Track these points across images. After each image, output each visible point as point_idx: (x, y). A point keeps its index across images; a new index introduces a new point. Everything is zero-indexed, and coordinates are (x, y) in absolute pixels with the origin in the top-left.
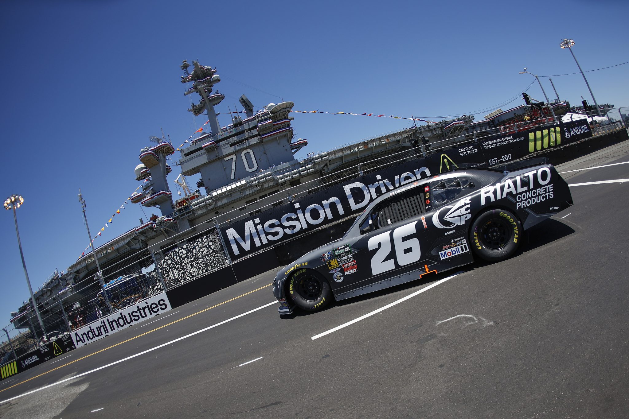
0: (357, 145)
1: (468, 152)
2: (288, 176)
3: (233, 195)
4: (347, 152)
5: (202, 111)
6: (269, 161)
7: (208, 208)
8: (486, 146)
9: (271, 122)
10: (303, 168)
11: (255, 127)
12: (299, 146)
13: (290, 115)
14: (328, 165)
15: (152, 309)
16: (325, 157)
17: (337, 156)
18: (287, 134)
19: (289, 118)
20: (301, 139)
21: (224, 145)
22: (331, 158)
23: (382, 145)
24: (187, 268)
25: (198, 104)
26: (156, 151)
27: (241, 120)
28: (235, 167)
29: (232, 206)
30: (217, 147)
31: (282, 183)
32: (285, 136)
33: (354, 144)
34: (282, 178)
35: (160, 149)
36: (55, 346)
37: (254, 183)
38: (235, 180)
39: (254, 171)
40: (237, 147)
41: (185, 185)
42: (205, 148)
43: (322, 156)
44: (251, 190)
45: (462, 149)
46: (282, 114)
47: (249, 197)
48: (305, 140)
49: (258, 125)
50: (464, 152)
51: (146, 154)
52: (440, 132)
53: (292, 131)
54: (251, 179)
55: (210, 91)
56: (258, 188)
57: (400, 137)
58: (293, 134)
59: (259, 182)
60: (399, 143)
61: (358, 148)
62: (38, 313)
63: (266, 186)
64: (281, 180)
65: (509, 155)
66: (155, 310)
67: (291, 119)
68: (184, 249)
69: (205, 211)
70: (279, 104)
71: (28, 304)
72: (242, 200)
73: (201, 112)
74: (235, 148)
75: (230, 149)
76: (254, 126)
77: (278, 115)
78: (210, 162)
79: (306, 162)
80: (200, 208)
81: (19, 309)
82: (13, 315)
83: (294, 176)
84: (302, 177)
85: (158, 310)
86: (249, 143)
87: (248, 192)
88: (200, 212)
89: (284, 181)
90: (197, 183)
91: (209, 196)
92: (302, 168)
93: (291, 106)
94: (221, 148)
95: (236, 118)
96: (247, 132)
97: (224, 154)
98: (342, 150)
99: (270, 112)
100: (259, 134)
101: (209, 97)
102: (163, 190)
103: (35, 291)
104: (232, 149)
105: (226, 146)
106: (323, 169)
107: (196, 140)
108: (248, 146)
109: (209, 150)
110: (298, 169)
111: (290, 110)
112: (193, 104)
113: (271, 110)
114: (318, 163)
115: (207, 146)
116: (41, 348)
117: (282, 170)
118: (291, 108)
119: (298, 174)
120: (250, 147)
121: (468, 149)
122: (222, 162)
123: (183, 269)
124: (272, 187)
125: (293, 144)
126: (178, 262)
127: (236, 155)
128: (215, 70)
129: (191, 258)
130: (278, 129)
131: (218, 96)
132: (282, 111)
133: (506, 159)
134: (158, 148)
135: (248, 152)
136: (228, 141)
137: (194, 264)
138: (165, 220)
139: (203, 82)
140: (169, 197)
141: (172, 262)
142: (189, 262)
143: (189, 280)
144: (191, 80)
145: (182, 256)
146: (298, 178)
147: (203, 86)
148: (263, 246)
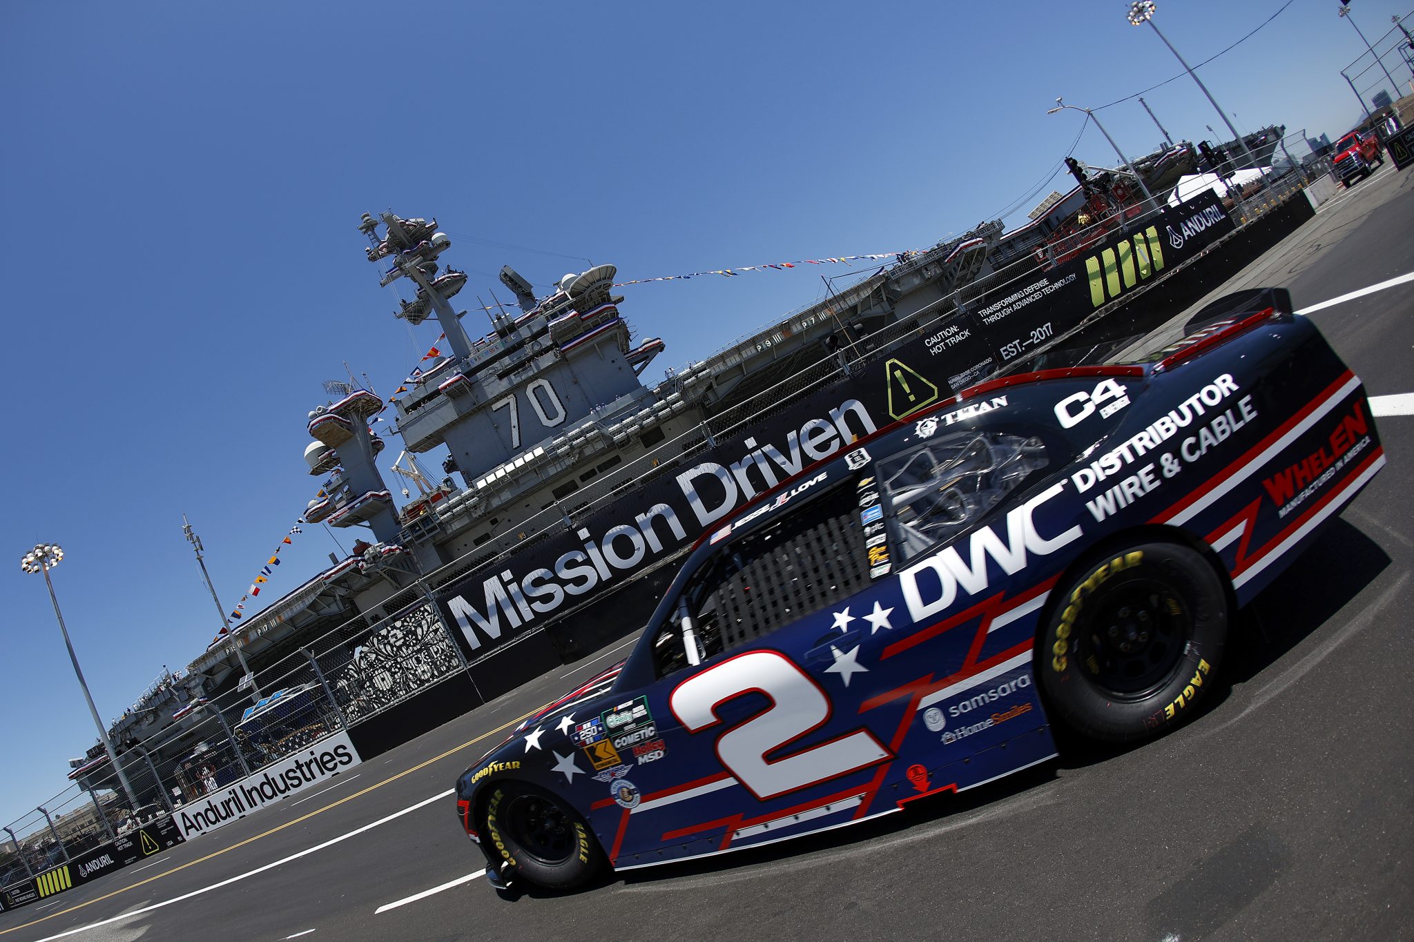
0: (768, 334)
1: (948, 341)
2: (632, 424)
3: (521, 481)
4: (749, 352)
5: (426, 313)
6: (587, 398)
7: (473, 514)
8: (988, 316)
9: (574, 316)
10: (662, 401)
11: (544, 330)
12: (647, 354)
13: (614, 293)
14: (715, 386)
15: (324, 764)
16: (704, 372)
17: (729, 364)
18: (616, 335)
19: (612, 300)
20: (649, 339)
21: (486, 377)
22: (718, 370)
23: (820, 324)
24: (409, 666)
25: (413, 299)
26: (343, 411)
27: (511, 321)
28: (518, 421)
29: (524, 503)
30: (471, 385)
31: (621, 442)
32: (612, 339)
33: (760, 332)
34: (619, 431)
35: (349, 405)
37: (563, 449)
38: (522, 449)
39: (559, 424)
40: (515, 379)
41: (416, 472)
42: (446, 390)
43: (697, 371)
44: (558, 465)
45: (932, 338)
46: (595, 295)
47: (558, 480)
48: (658, 341)
49: (549, 326)
50: (938, 343)
51: (320, 420)
52: (939, 273)
53: (626, 325)
54: (554, 443)
55: (434, 269)
56: (572, 460)
57: (857, 300)
58: (628, 331)
59: (571, 446)
60: (857, 312)
61: (771, 340)
63: (588, 451)
64: (619, 436)
65: (1046, 325)
66: (330, 765)
67: (618, 300)
68: (397, 628)
69: (466, 521)
70: (583, 273)
72: (544, 487)
73: (424, 315)
74: (511, 382)
75: (499, 384)
76: (541, 330)
77: (587, 294)
78: (463, 418)
79: (667, 388)
80: (454, 516)
83: (645, 422)
84: (665, 422)
85: (336, 765)
86: (537, 367)
87: (552, 471)
88: (456, 526)
89: (626, 437)
90: (443, 465)
91: (470, 490)
92: (659, 404)
93: (610, 273)
94: (481, 385)
95: (499, 318)
96: (528, 343)
97: (490, 397)
98: (738, 349)
99: (570, 294)
100: (556, 345)
101: (433, 283)
102: (371, 490)
104: (504, 384)
105: (490, 380)
106: (705, 397)
107: (424, 377)
108: (537, 374)
109: (455, 393)
110: (650, 406)
111: (610, 282)
112: (404, 301)
113: (570, 290)
114: (691, 387)
115: (450, 385)
117: (616, 413)
118: (611, 278)
119: (652, 418)
120: (541, 374)
121: (946, 334)
122: (488, 415)
123: (401, 668)
124: (603, 452)
125: (632, 353)
126: (389, 655)
127: (515, 397)
128: (434, 223)
129: (415, 645)
130: (594, 326)
131: (453, 276)
132: (593, 287)
133: (1040, 337)
134: (345, 405)
135: (540, 386)
136: (493, 368)
137: (422, 656)
138: (382, 550)
139: (411, 255)
140: (387, 501)
141: (376, 657)
142: (412, 653)
143: (416, 690)
144: (390, 252)
145: (395, 642)
146: (655, 426)
147: (413, 263)
148: (526, 626)
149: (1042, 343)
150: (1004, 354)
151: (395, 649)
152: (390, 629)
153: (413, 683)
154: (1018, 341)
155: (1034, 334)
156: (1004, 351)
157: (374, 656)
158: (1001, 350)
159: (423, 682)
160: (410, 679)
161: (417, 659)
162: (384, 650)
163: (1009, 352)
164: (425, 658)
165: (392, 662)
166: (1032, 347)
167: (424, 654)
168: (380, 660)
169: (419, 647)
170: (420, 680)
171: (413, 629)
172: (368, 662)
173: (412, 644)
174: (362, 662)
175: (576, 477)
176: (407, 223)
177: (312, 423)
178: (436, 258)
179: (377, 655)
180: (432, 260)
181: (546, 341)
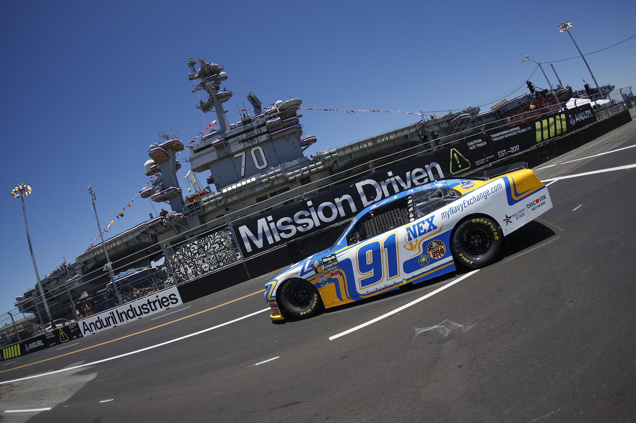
0: (366, 142)
1: (477, 145)
2: (298, 173)
3: (243, 192)
4: (356, 149)
5: (211, 108)
6: (278, 158)
7: (218, 204)
8: (494, 138)
9: (279, 120)
10: (313, 165)
11: (264, 124)
12: (309, 143)
13: (298, 112)
14: (338, 161)
15: (163, 303)
16: (335, 154)
17: (346, 153)
18: (296, 131)
19: (297, 115)
20: (310, 136)
21: (234, 142)
22: (340, 154)
23: (390, 141)
24: (198, 264)
25: (206, 101)
26: (165, 147)
27: (249, 118)
28: (245, 164)
29: (242, 202)
30: (226, 145)
31: (292, 180)
32: (294, 133)
33: (363, 140)
34: (292, 175)
35: (169, 145)
36: (61, 333)
37: (265, 180)
38: (245, 177)
39: (264, 169)
40: (247, 145)
41: (195, 181)
42: (215, 145)
43: (331, 153)
44: (261, 187)
45: (470, 143)
46: (290, 112)
48: (314, 137)
49: (266, 123)
50: (473, 145)
51: (155, 150)
52: (447, 126)
53: (301, 128)
54: (261, 176)
55: (218, 88)
56: (268, 185)
57: (408, 132)
58: (302, 131)
59: (269, 179)
60: (407, 138)
61: (367, 144)
62: (45, 300)
63: (276, 183)
64: (291, 178)
65: (517, 146)
66: (166, 304)
67: (299, 116)
68: (195, 244)
69: (215, 207)
70: (287, 101)
71: (34, 290)
72: (252, 197)
73: (209, 109)
74: (245, 145)
75: (239, 146)
77: (286, 111)
78: (220, 159)
79: (315, 159)
80: (210, 204)
81: (24, 294)
82: (17, 299)
83: (304, 173)
84: (312, 174)
85: (169, 304)
86: (258, 141)
87: (258, 190)
88: (210, 209)
89: (294, 179)
90: (207, 180)
91: (219, 193)
92: (311, 166)
93: (298, 103)
94: (229, 145)
95: (244, 116)
96: (256, 129)
97: (234, 151)
98: (351, 146)
99: (279, 109)
100: (268, 132)
101: (216, 95)
102: (172, 186)
103: (42, 278)
104: (241, 146)
105: (235, 144)
106: (333, 166)
107: (205, 137)
108: (257, 144)
109: (218, 147)
110: (308, 166)
111: (298, 107)
112: (201, 101)
113: (279, 108)
114: (328, 160)
115: (216, 143)
116: (46, 334)
117: (292, 167)
118: (299, 105)
119: (308, 172)
121: (477, 142)
122: (231, 159)
123: (195, 264)
124: (282, 184)
125: (302, 141)
126: (190, 257)
127: (246, 153)
128: (222, 67)
129: (203, 253)
130: (287, 126)
131: (226, 93)
132: (290, 108)
133: (514, 150)
134: (167, 145)
135: (258, 150)
136: (238, 138)
137: (205, 259)
138: (175, 215)
139: (210, 80)
140: (179, 193)
141: (183, 257)
142: (201, 257)
143: (200, 275)
144: (199, 77)
145: (193, 251)
146: (308, 176)
147: (210, 83)
148: (276, 243)
149: (515, 153)
150: (499, 154)
151: (193, 254)
152: (192, 244)
153: (199, 272)
154: (505, 150)
155: (512, 149)
156: (499, 153)
157: (182, 257)
158: (498, 153)
159: (204, 272)
160: (198, 270)
161: (203, 260)
162: (187, 254)
163: (501, 154)
164: (207, 260)
165: (190, 261)
166: (510, 154)
167: (207, 258)
168: (185, 259)
169: (204, 255)
170: (203, 271)
171: (203, 246)
172: (178, 259)
173: (201, 253)
174: (175, 259)
175: (268, 194)
176: (210, 65)
177: (151, 150)
178: (219, 83)
179: (184, 256)
180: (218, 84)
181: (264, 129)
